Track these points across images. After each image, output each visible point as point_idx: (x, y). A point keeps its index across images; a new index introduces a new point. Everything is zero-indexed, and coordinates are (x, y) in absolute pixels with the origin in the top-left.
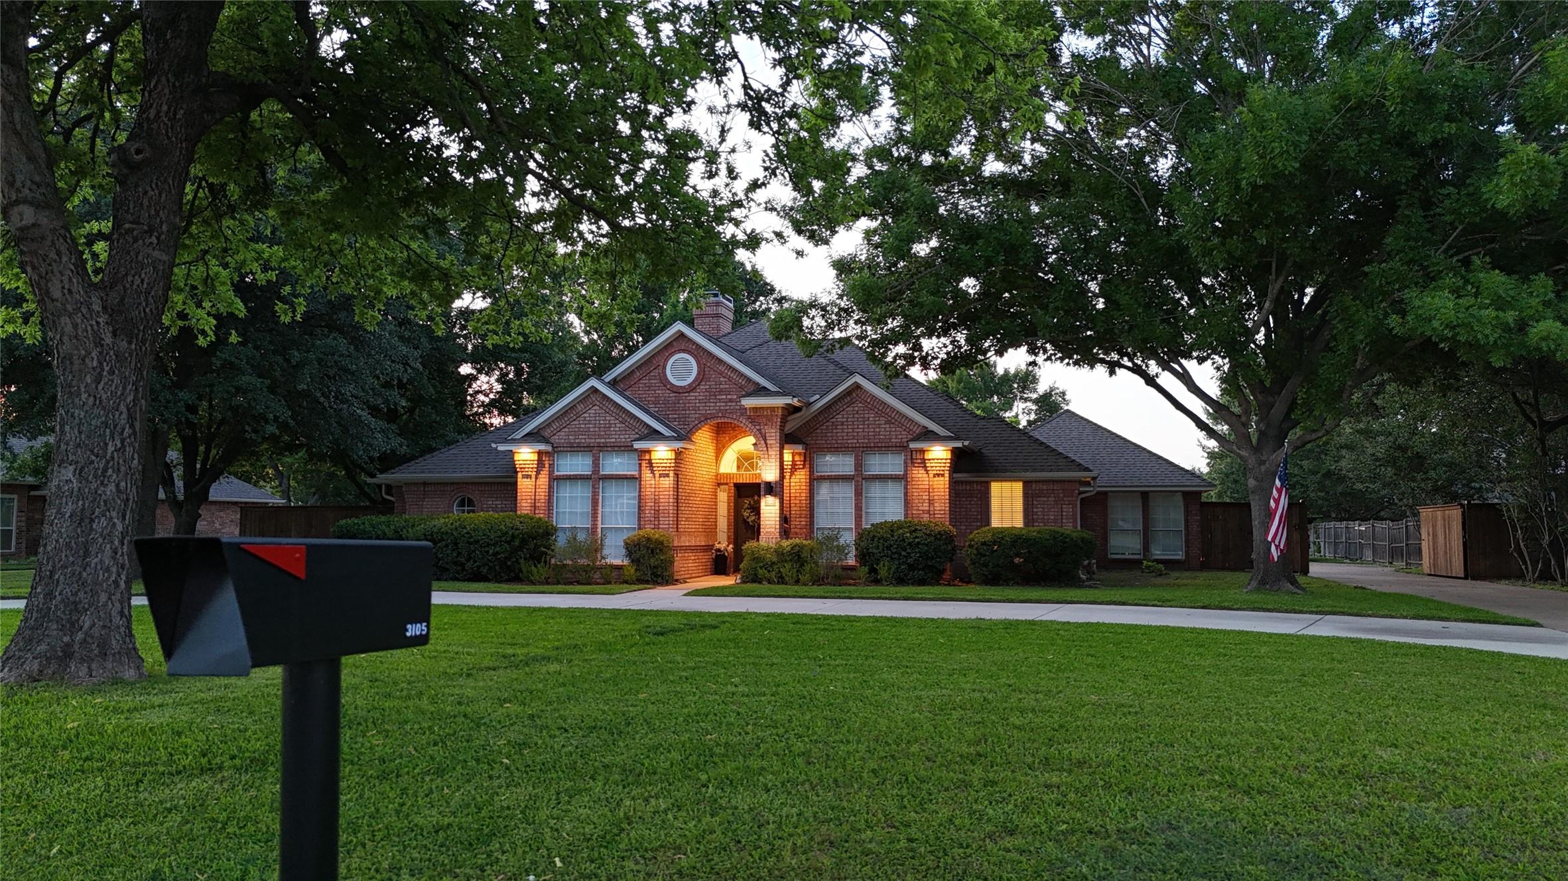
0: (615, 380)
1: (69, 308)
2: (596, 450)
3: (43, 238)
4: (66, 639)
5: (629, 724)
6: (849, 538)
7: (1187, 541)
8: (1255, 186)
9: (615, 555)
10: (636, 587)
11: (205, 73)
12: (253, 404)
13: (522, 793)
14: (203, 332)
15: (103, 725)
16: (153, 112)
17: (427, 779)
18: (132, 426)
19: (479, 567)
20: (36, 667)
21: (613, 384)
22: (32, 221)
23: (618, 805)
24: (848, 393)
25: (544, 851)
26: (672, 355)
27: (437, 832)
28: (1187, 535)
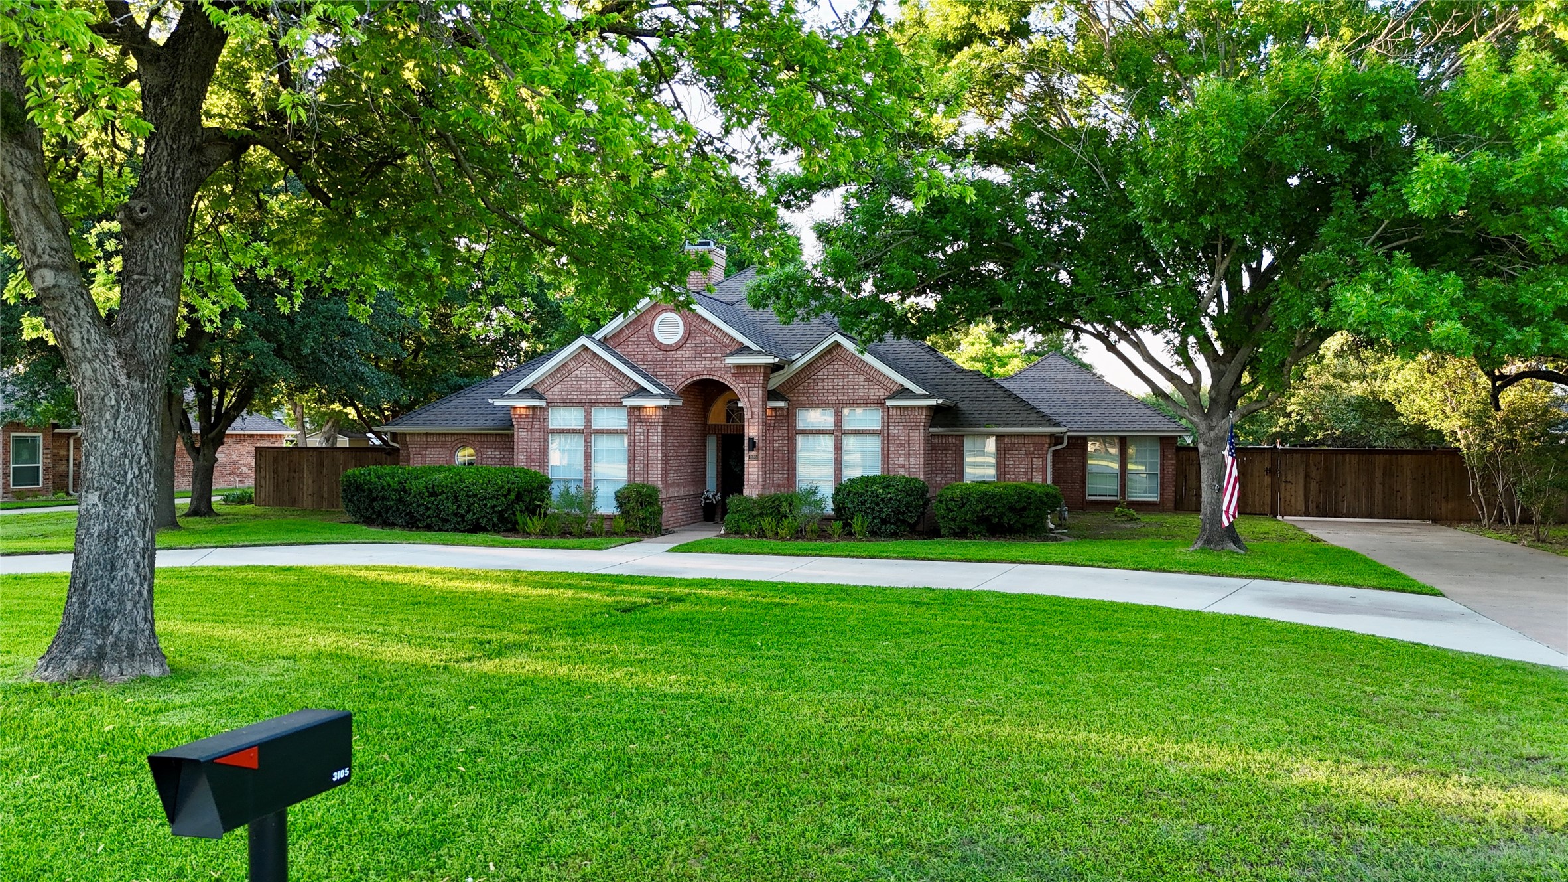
0: (605, 338)
1: (89, 355)
2: (588, 405)
3: (63, 296)
4: (99, 642)
5: (569, 731)
6: (827, 491)
7: (1162, 484)
8: (1199, 177)
9: (606, 506)
10: (628, 540)
11: (199, 133)
12: (261, 368)
13: (470, 801)
14: (211, 321)
15: (134, 728)
16: (154, 173)
17: (397, 785)
18: (148, 455)
19: (478, 519)
20: (75, 666)
21: (603, 343)
22: (53, 282)
23: (545, 814)
24: (829, 351)
25: (481, 857)
26: (659, 313)
27: (400, 837)
28: (1162, 478)
